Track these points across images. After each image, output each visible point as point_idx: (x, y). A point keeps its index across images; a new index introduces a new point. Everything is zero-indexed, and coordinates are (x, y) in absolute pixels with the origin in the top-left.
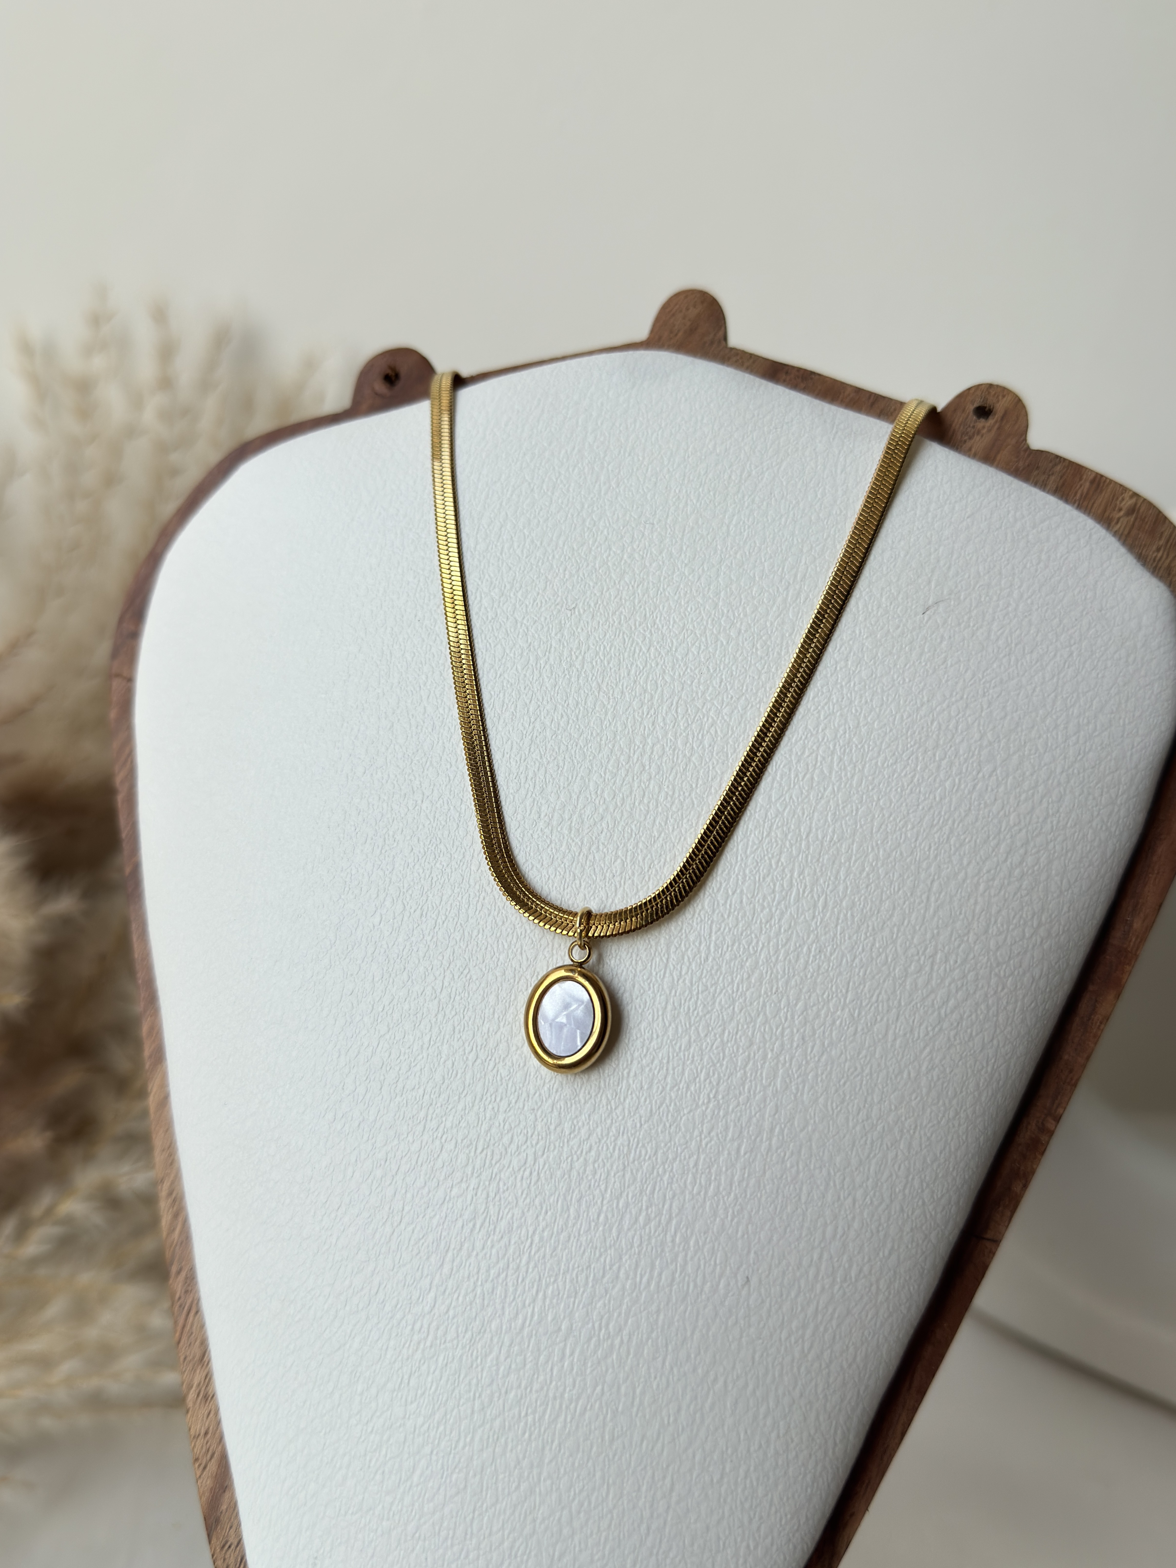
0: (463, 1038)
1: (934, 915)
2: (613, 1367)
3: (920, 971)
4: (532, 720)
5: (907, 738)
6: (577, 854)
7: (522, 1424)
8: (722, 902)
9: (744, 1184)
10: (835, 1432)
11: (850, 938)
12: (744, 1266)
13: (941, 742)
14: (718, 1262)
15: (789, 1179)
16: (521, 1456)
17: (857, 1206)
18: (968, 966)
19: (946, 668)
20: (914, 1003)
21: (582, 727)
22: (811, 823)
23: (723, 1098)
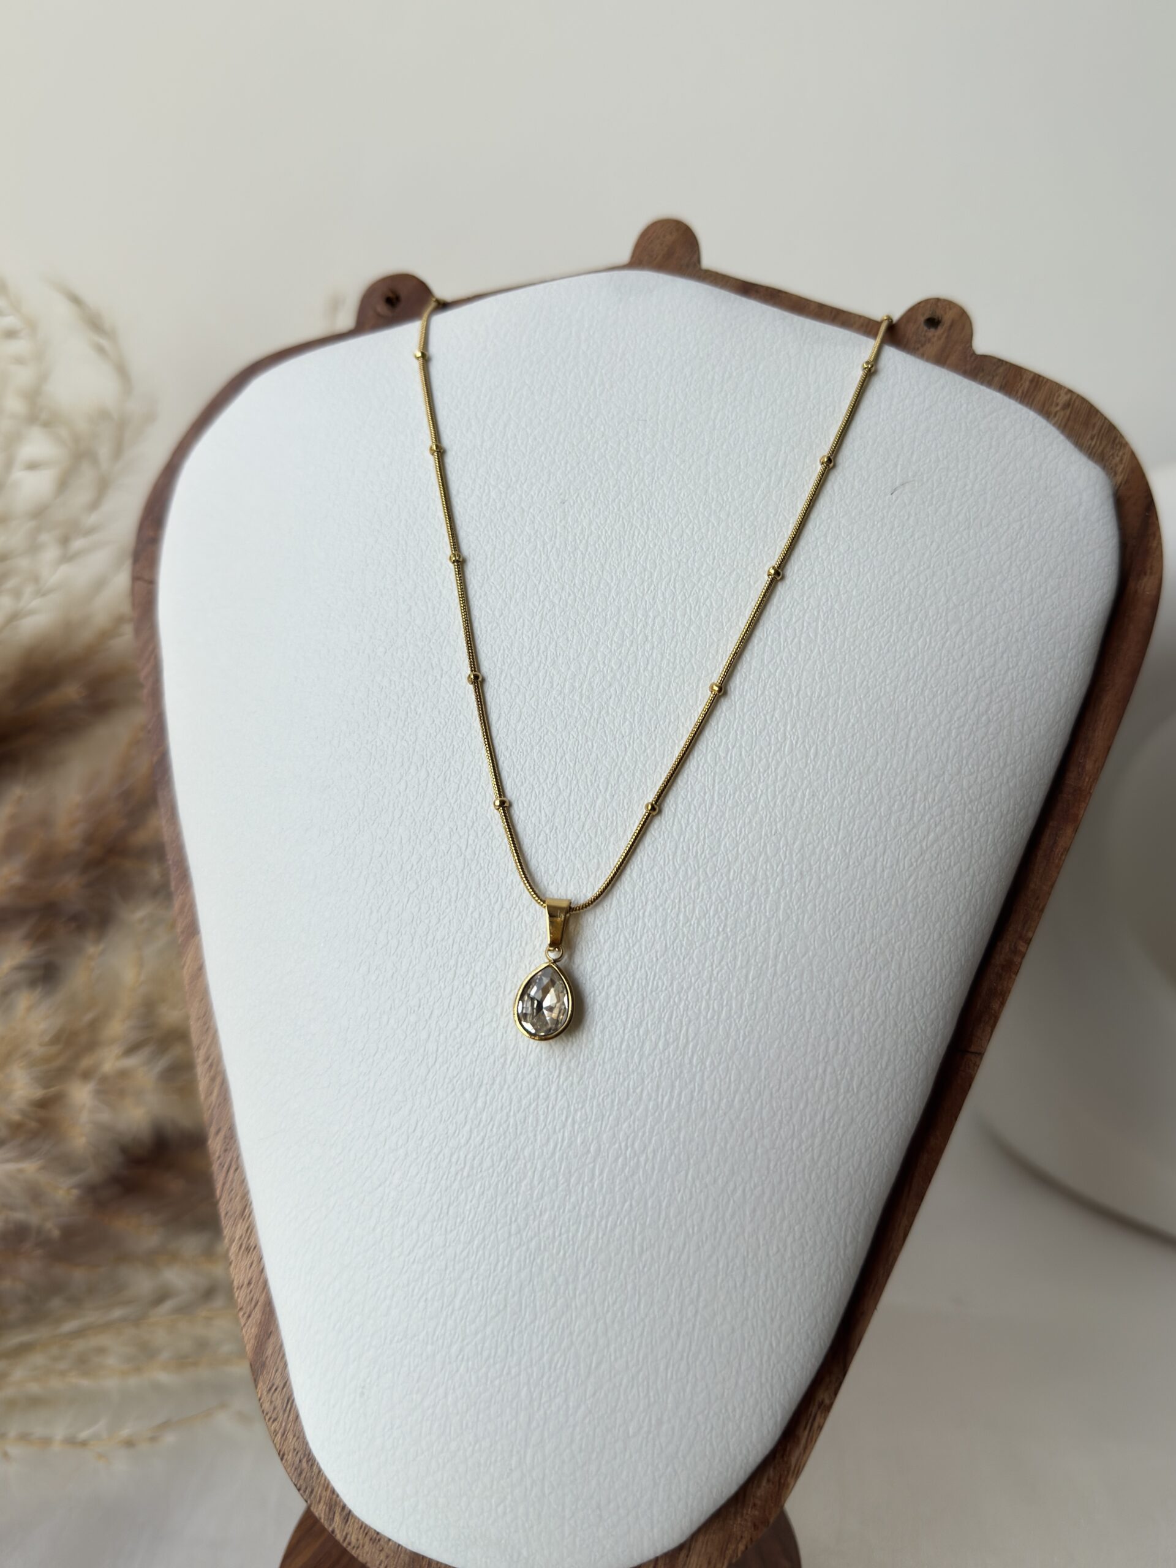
0: (489, 890)
1: (913, 760)
2: (640, 1182)
3: (903, 809)
4: (542, 599)
5: (882, 604)
6: (588, 718)
7: (557, 1243)
8: (723, 755)
9: (754, 1006)
10: (846, 1235)
11: (839, 782)
12: (756, 1082)
13: (913, 606)
14: (732, 1079)
15: (794, 1001)
16: (557, 1274)
17: (855, 1022)
18: (945, 803)
19: (913, 541)
20: (898, 838)
21: (588, 603)
22: (800, 682)
23: (731, 930)
